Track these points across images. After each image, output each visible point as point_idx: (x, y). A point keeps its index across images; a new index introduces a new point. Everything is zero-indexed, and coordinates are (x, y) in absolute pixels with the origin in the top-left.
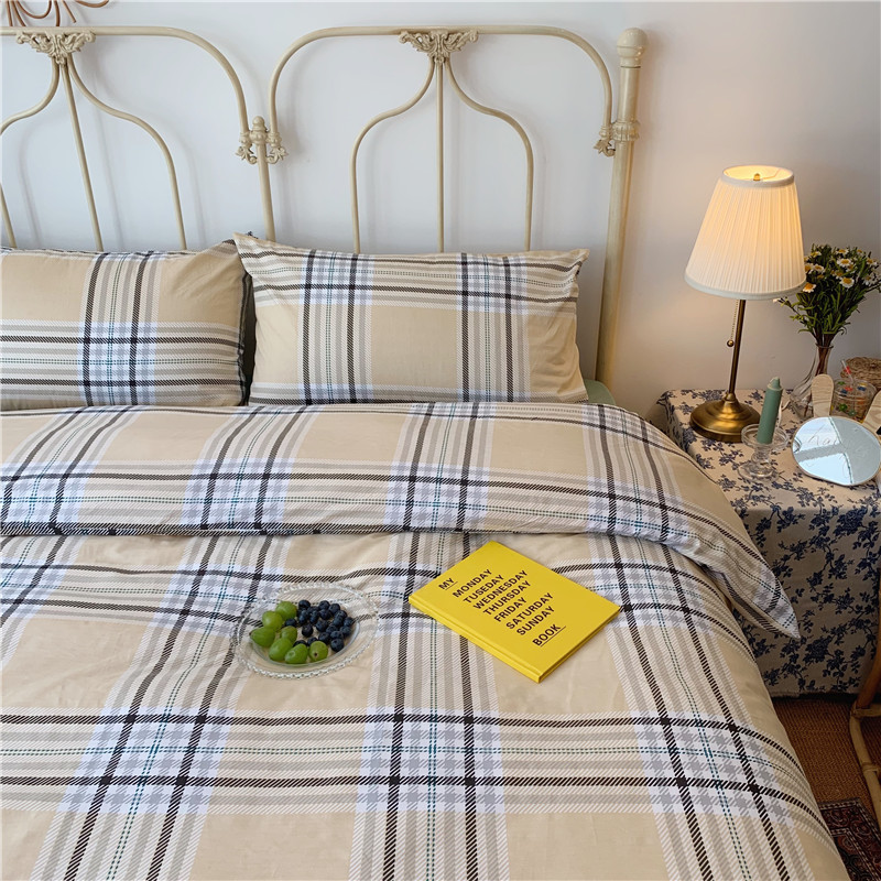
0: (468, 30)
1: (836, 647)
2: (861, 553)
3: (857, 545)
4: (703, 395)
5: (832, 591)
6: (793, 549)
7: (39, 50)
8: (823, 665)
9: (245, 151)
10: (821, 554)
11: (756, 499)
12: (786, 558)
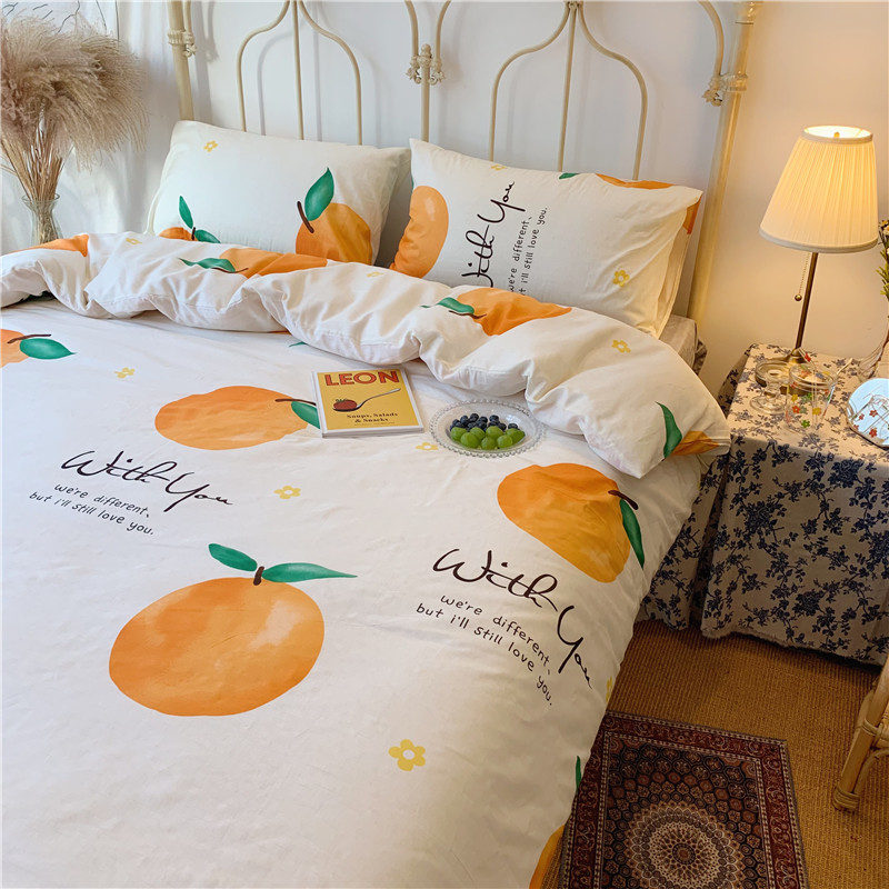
1: (828, 605)
3: (853, 502)
5: (826, 545)
6: (787, 487)
9: (413, 72)
10: (816, 501)
11: (762, 432)
12: (780, 496)
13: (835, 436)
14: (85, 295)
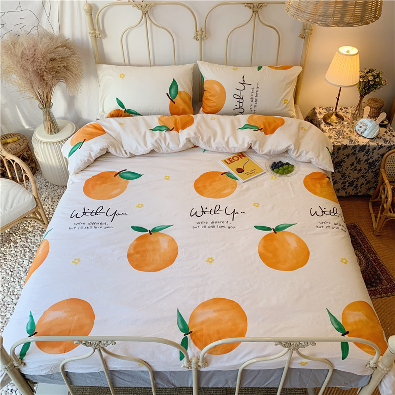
0: (264, 3)
1: (356, 183)
2: (365, 158)
3: (364, 155)
4: (325, 109)
5: (356, 168)
6: (346, 156)
7: (139, 9)
8: (353, 188)
9: (196, 38)
10: (354, 157)
11: (337, 142)
12: (344, 158)
13: (355, 138)
14: (125, 151)
